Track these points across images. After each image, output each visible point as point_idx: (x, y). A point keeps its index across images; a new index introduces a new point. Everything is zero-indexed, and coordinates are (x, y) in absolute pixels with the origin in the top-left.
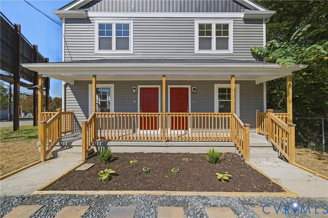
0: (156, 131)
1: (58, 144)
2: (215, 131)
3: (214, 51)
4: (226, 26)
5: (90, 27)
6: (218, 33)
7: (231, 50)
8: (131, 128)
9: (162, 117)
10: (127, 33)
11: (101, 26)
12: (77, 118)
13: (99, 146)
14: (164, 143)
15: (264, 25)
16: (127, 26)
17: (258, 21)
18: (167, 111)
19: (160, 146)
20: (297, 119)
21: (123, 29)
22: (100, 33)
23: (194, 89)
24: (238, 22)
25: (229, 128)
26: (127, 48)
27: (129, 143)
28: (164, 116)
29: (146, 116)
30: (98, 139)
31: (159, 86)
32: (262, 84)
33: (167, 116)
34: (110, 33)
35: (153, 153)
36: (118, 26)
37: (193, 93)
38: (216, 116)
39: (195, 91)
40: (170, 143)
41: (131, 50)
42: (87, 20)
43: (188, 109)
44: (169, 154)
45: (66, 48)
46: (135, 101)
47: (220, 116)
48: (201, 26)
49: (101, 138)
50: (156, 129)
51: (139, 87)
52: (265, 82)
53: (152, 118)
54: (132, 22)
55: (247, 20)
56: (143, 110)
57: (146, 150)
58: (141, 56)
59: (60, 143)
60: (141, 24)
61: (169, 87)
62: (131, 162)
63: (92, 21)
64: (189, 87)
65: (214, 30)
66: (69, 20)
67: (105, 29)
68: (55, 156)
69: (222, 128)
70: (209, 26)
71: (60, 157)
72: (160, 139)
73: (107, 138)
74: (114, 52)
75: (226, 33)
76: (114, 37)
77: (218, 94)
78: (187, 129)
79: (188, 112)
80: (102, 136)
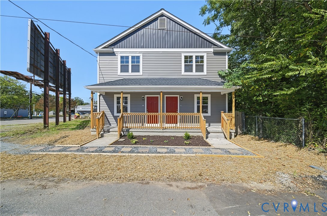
0: (157, 124)
1: (102, 130)
2: (196, 124)
3: (194, 73)
4: (202, 57)
5: (115, 58)
6: (197, 62)
7: (205, 72)
8: (140, 122)
9: (160, 115)
10: (139, 62)
11: (122, 57)
12: (107, 116)
13: (125, 131)
14: (161, 130)
15: (227, 56)
16: (138, 57)
17: (223, 53)
18: (163, 112)
19: (159, 132)
20: (247, 117)
21: (136, 59)
22: (122, 62)
23: (181, 98)
24: (210, 54)
25: (198, 123)
26: (139, 71)
27: (141, 130)
28: (161, 115)
29: (151, 115)
30: (124, 128)
31: (159, 96)
32: (225, 94)
33: (163, 115)
34: (128, 62)
35: (155, 136)
36: (133, 57)
37: (180, 100)
38: (195, 115)
39: (182, 99)
40: (165, 130)
41: (141, 73)
42: (113, 54)
43: (177, 111)
44: (164, 136)
45: (100, 72)
46: (143, 105)
47: (197, 115)
48: (186, 57)
49: (126, 127)
50: (157, 123)
51: (146, 96)
52: (227, 94)
53: (154, 116)
54: (142, 55)
55: (216, 53)
56: (148, 111)
57: (151, 134)
58: (147, 76)
59: (103, 130)
60: (147, 56)
61: (165, 96)
62: (144, 139)
63: (116, 55)
64: (178, 96)
65: (194, 60)
66: (102, 54)
67: (124, 59)
68: (102, 136)
69: (194, 123)
70: (191, 57)
71: (105, 137)
72: (159, 128)
73: (129, 127)
74: (130, 74)
75: (202, 62)
76: (130, 64)
77: (197, 101)
78: (176, 123)
79: (177, 112)
80: (127, 126)
